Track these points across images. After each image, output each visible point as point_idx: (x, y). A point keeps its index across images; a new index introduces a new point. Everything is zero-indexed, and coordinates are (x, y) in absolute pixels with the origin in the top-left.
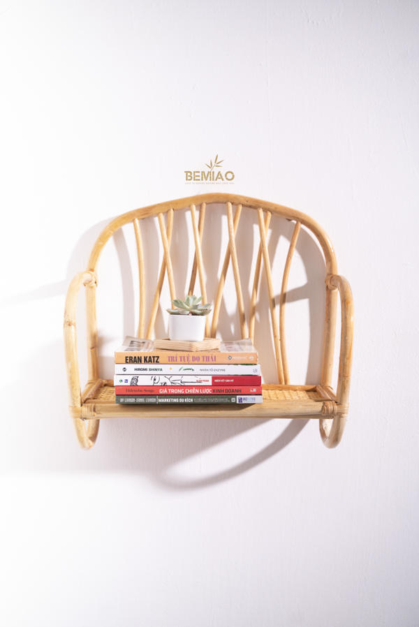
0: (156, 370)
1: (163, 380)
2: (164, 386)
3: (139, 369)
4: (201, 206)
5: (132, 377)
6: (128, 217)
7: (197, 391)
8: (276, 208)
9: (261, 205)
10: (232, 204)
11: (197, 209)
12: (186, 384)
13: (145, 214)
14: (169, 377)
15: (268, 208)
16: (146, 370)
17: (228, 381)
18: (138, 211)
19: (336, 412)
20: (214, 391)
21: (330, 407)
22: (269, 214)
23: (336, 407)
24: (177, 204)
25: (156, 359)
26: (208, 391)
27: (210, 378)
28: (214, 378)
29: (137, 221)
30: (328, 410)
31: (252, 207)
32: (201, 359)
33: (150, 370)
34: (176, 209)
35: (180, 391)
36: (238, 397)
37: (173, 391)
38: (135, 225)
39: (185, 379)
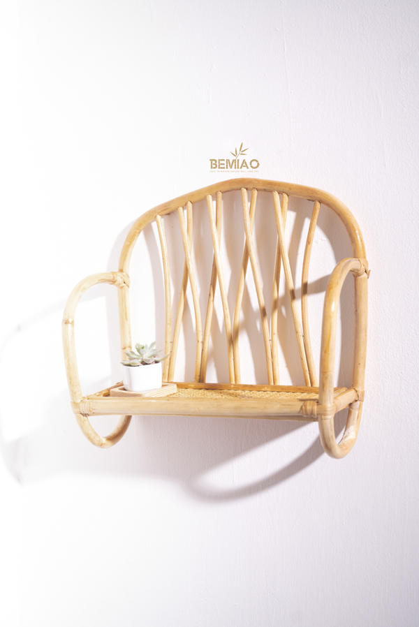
4: (216, 194)
6: (150, 215)
8: (290, 189)
9: (276, 187)
10: (247, 189)
11: (213, 200)
13: (165, 210)
15: (284, 189)
18: (160, 207)
19: (316, 413)
22: (285, 196)
23: (315, 408)
24: (193, 195)
29: (159, 217)
30: (306, 410)
31: (267, 190)
34: (198, 201)
38: (157, 222)
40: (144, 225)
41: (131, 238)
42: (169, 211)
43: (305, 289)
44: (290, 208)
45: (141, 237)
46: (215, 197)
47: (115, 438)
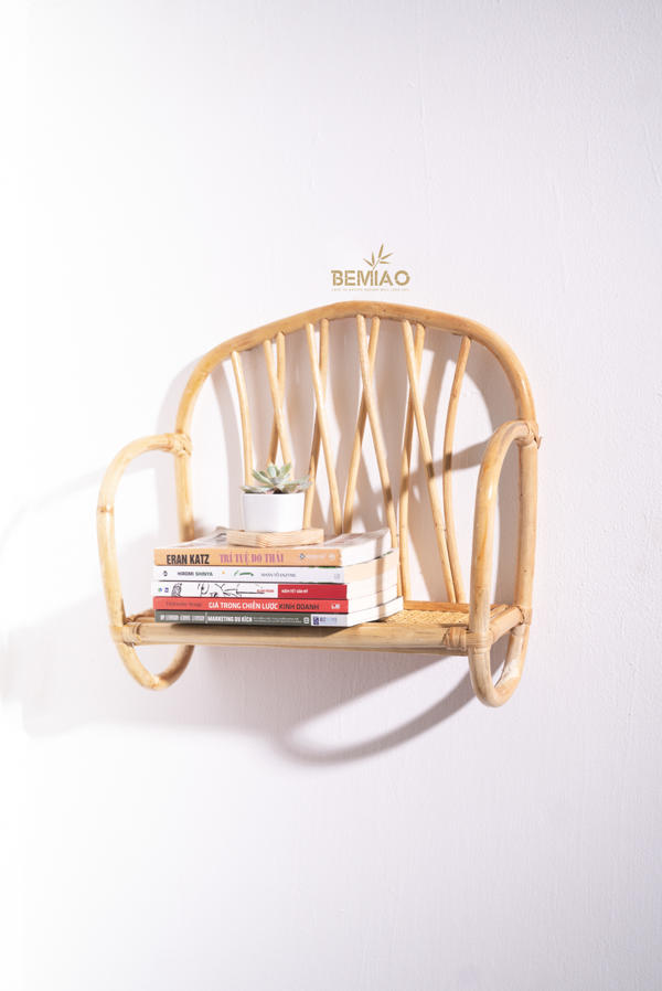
0: (204, 574)
1: (212, 589)
2: (215, 598)
3: (183, 574)
4: (320, 322)
5: (174, 583)
6: (224, 351)
7: (258, 606)
8: (428, 318)
9: (407, 315)
10: (365, 316)
11: (316, 330)
12: (243, 596)
13: (245, 344)
14: (221, 584)
15: (419, 318)
16: (191, 574)
17: (300, 591)
18: (237, 339)
19: (465, 645)
20: (280, 606)
21: (455, 637)
22: (420, 327)
23: (464, 637)
24: (286, 324)
25: (205, 558)
26: (273, 606)
27: (275, 587)
28: (281, 586)
29: (235, 354)
30: (451, 640)
31: (393, 318)
32: (264, 558)
33: (197, 574)
34: (293, 333)
35: (235, 606)
36: (312, 615)
37: (226, 606)
38: (233, 362)
39: (242, 588)
40: (211, 366)
41: (193, 386)
42: (251, 346)
43: (449, 462)
44: (427, 346)
45: (208, 384)
46: (319, 327)
47: (171, 676)
